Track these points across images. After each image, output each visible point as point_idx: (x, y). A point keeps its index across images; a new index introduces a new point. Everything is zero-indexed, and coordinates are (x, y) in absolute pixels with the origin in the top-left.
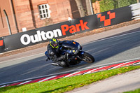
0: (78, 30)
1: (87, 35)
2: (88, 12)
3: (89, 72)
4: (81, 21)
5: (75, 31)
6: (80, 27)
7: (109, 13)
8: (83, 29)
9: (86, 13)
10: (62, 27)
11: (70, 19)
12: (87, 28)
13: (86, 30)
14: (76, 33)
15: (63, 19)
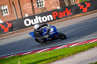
0: (65, 15)
1: (71, 19)
2: (72, 3)
3: (73, 45)
4: (67, 9)
5: (62, 16)
6: (66, 13)
7: (86, 3)
8: (68, 15)
9: (70, 3)
10: (53, 13)
11: (58, 8)
12: (71, 14)
13: (70, 15)
14: (63, 18)
15: (54, 8)
